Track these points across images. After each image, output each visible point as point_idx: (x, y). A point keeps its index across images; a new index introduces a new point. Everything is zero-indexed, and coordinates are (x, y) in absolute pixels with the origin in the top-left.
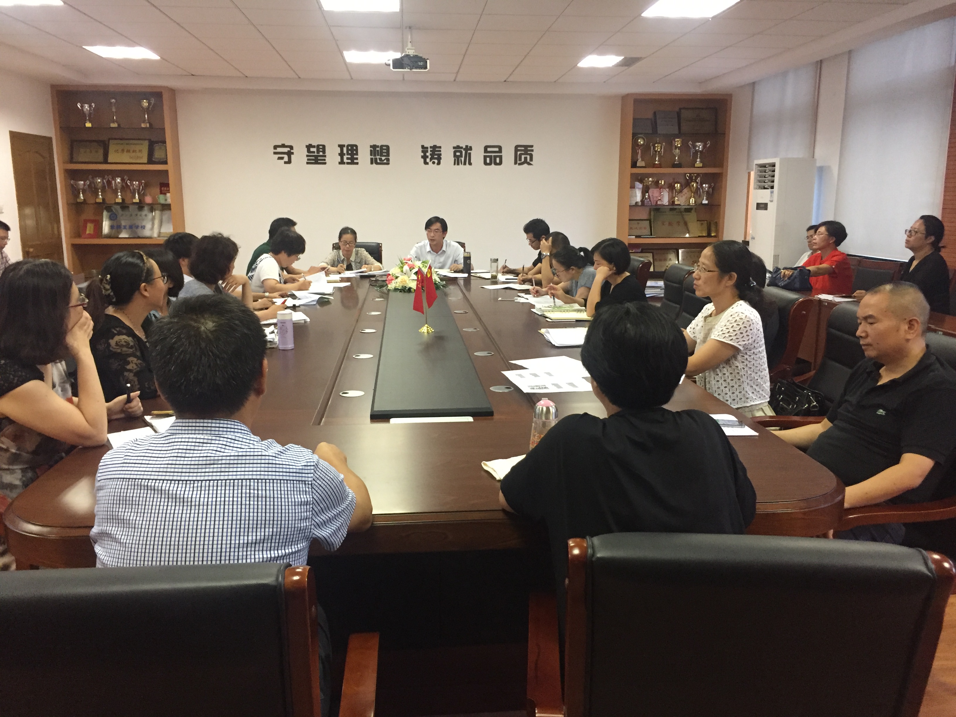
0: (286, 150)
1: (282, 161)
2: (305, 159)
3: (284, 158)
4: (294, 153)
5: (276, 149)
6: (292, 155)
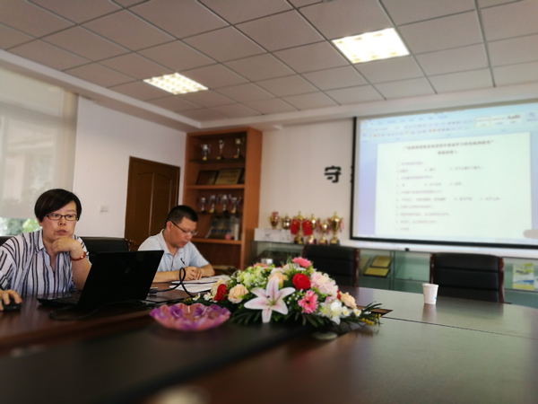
0: (334, 171)
1: (330, 181)
2: (349, 178)
3: (333, 178)
4: (342, 173)
5: (327, 171)
6: (339, 176)
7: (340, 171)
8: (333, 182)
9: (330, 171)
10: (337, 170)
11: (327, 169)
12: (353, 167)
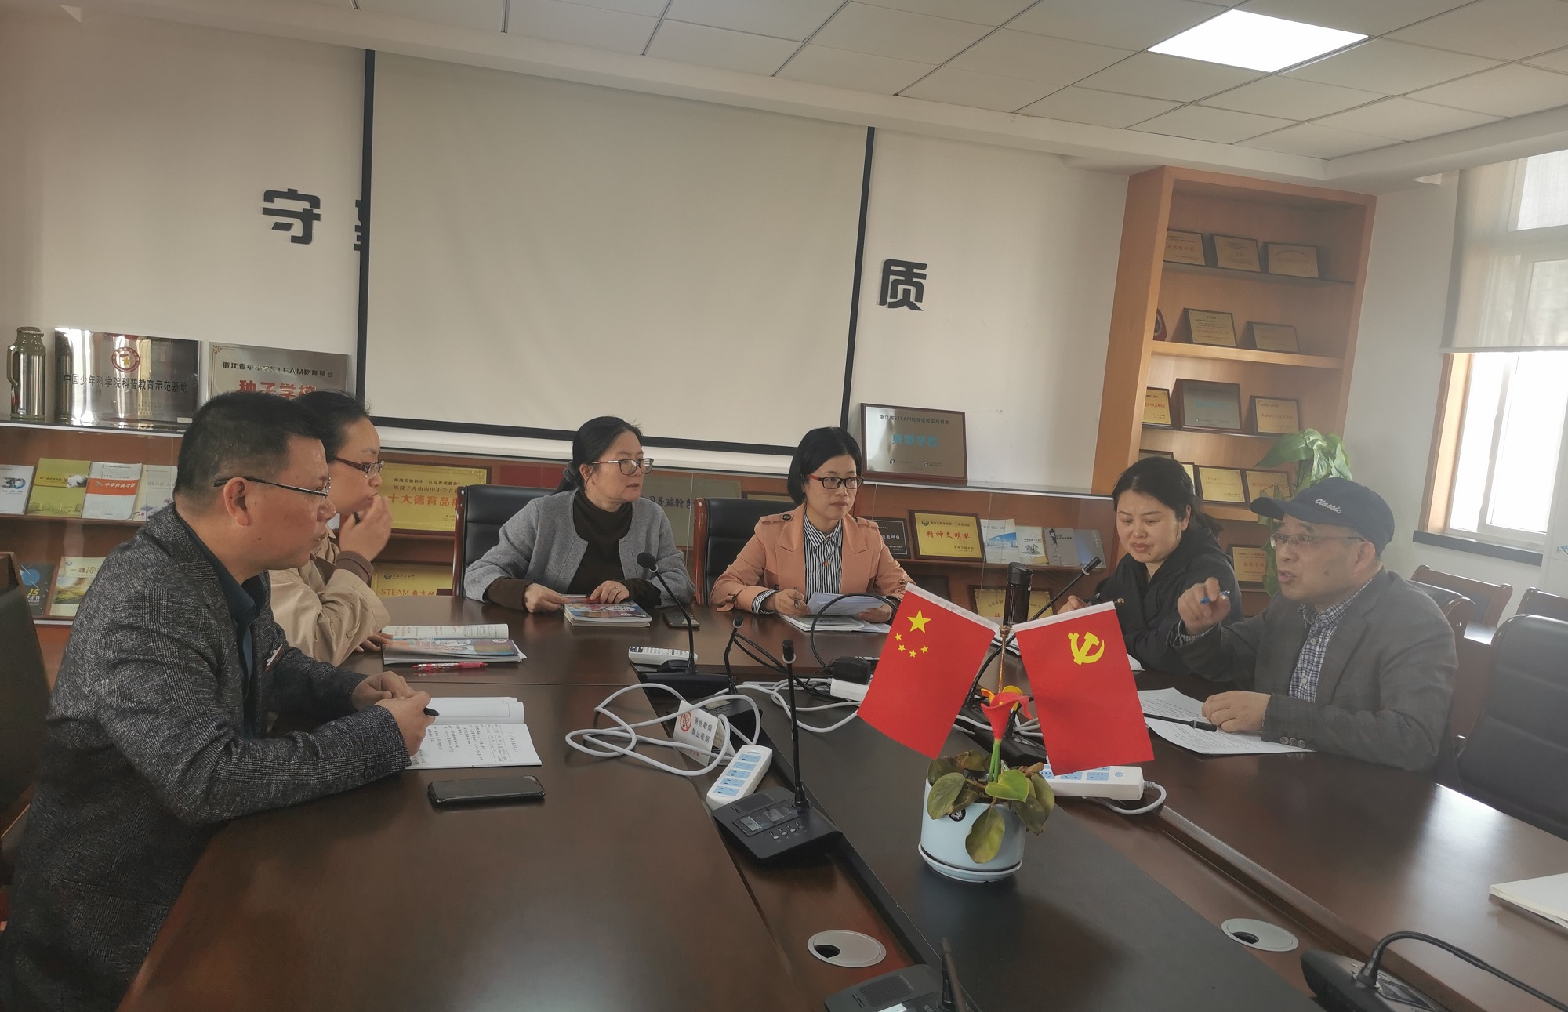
0: (299, 206)
1: (288, 234)
2: (352, 238)
3: (293, 228)
4: (322, 217)
5: (272, 202)
6: (315, 223)
7: (316, 211)
8: (295, 239)
9: (279, 204)
10: (307, 205)
11: (269, 196)
12: (364, 207)
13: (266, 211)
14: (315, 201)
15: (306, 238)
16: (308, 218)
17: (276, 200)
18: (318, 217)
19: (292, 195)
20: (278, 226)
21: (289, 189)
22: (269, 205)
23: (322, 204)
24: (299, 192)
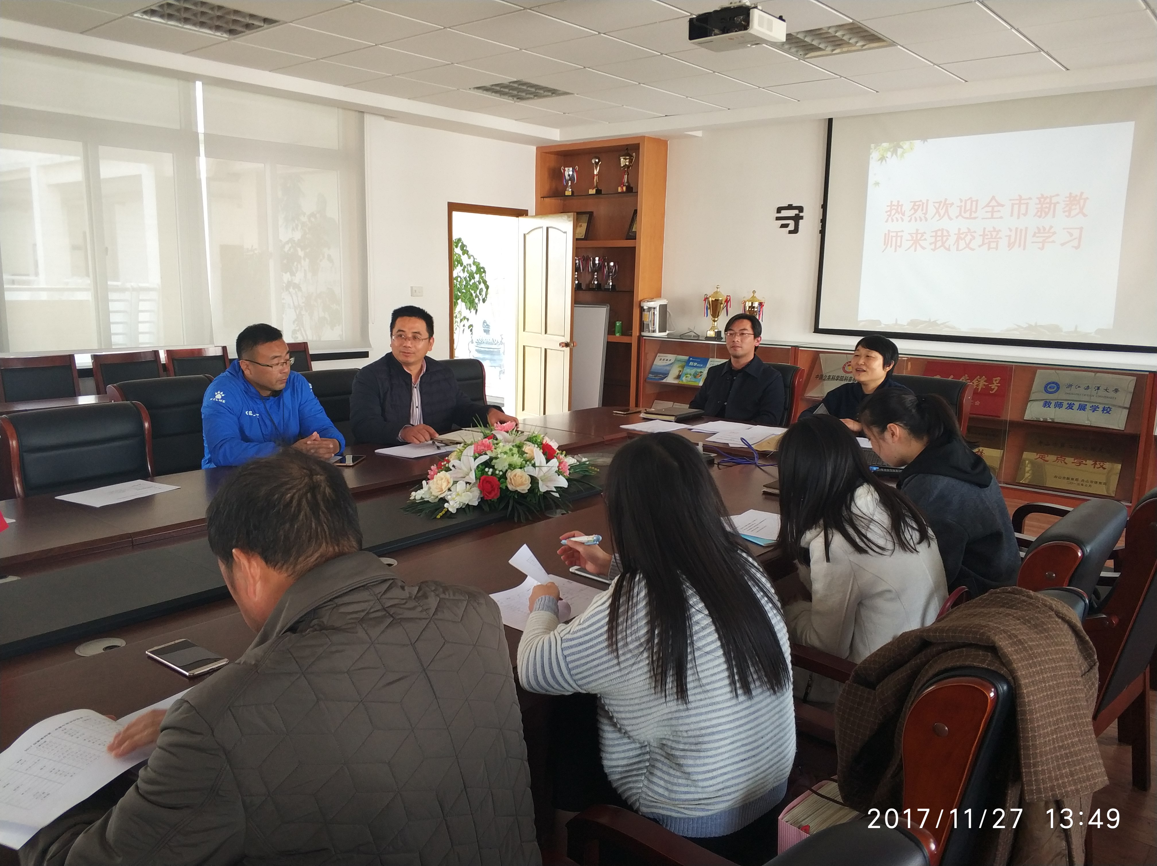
0: (792, 213)
1: (786, 231)
2: (817, 226)
3: (790, 226)
4: (804, 218)
5: (780, 212)
6: (801, 221)
7: (801, 214)
8: (790, 232)
9: (784, 213)
10: (797, 212)
11: (779, 210)
12: (824, 207)
13: (778, 219)
14: (801, 209)
15: (795, 231)
16: (797, 219)
17: (782, 211)
18: (802, 218)
19: (790, 207)
20: (784, 226)
21: (789, 205)
22: (779, 215)
23: (804, 211)
24: (794, 205)
